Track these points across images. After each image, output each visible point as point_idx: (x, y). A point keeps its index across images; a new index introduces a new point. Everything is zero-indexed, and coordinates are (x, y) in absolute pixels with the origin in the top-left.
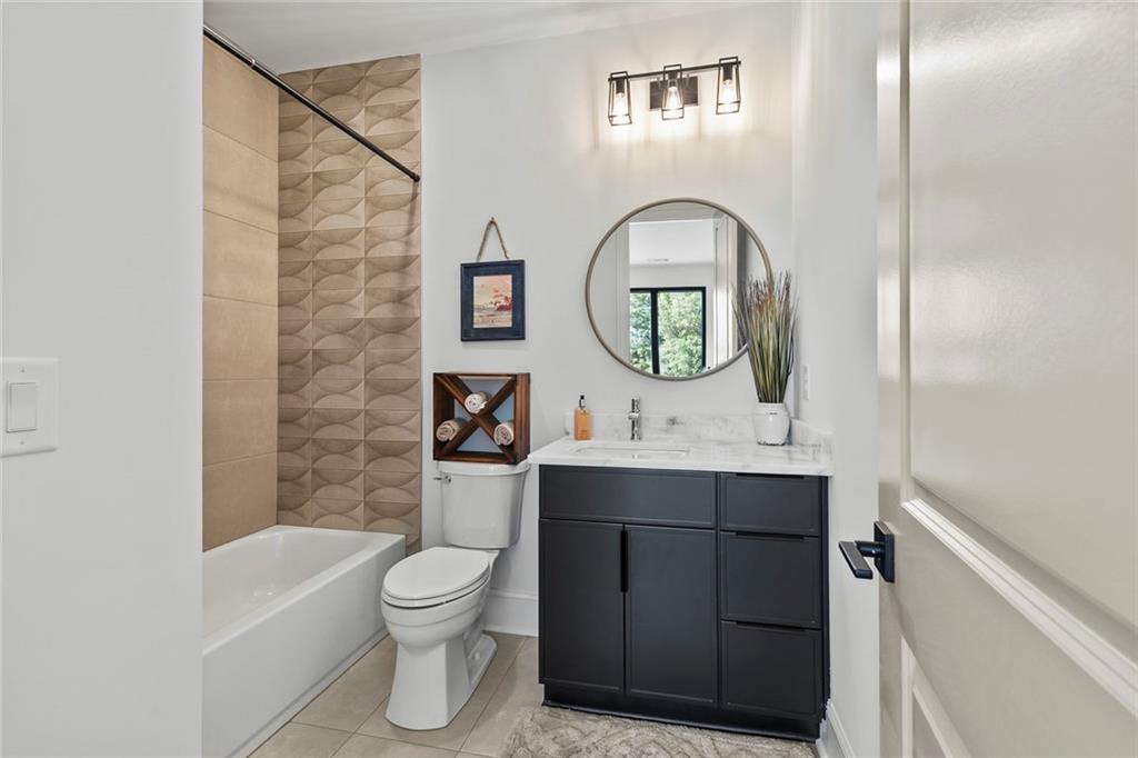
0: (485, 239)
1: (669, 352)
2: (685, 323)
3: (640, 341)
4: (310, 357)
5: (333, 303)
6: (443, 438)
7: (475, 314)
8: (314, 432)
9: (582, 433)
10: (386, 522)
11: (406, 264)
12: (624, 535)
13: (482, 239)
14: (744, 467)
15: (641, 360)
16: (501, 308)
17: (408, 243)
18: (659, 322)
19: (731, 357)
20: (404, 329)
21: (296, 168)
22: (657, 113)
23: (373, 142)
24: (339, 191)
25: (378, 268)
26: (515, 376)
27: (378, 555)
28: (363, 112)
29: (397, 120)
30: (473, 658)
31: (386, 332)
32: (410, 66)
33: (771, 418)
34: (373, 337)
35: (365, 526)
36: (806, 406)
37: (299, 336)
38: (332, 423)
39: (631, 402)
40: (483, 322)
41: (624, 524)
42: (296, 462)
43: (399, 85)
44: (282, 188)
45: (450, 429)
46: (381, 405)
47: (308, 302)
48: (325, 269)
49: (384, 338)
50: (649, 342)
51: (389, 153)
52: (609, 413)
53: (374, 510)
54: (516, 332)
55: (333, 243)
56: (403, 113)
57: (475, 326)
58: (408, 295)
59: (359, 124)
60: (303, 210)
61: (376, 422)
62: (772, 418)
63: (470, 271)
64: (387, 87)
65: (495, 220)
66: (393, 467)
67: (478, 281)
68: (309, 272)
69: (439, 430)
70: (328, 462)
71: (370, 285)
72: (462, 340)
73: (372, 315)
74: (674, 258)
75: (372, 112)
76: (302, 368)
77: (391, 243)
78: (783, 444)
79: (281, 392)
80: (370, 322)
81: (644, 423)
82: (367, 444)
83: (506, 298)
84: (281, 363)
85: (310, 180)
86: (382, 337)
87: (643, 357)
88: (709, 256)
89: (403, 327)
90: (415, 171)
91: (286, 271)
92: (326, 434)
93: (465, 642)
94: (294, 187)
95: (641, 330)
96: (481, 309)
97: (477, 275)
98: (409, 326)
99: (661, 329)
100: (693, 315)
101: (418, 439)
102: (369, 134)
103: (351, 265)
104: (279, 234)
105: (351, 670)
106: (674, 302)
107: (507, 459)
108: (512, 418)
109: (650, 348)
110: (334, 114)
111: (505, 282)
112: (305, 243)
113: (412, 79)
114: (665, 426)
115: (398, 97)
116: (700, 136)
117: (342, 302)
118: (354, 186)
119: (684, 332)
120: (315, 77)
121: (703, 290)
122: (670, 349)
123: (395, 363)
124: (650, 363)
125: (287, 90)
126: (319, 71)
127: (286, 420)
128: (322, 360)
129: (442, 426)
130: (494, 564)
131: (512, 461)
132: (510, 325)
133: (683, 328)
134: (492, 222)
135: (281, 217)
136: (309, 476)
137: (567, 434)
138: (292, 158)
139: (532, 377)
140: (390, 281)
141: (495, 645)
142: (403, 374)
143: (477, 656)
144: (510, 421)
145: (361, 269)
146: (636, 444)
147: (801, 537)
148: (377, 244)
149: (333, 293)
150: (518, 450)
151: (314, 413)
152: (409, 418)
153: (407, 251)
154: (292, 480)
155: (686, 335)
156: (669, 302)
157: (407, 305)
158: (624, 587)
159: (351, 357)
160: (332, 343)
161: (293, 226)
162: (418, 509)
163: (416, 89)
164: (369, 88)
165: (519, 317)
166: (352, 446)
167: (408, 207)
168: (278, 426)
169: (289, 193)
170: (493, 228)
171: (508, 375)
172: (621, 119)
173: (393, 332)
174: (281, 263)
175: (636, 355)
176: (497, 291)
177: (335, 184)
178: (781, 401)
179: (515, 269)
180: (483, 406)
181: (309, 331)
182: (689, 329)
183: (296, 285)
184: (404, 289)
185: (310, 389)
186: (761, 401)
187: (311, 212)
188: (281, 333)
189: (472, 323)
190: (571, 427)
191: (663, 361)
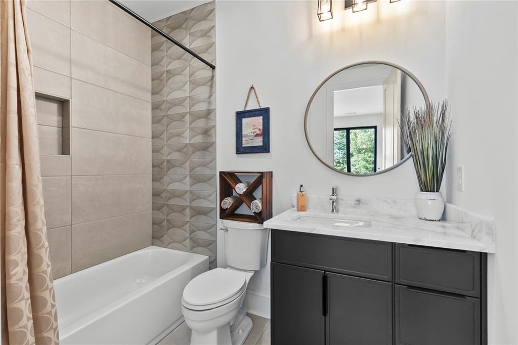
0: (248, 97)
1: (356, 161)
2: (365, 146)
3: (341, 156)
4: (165, 163)
5: (175, 136)
6: (225, 207)
7: (243, 139)
8: (167, 201)
9: (302, 208)
10: (200, 249)
11: (209, 114)
12: (325, 279)
13: (246, 98)
14: (415, 240)
15: (342, 165)
16: (257, 135)
17: (210, 103)
18: (351, 146)
19: (396, 163)
20: (208, 148)
21: (159, 69)
22: (350, 10)
23: (193, 51)
24: (177, 78)
25: (195, 117)
26: (262, 173)
27: (192, 268)
28: (188, 36)
29: (204, 37)
30: (238, 332)
31: (199, 150)
32: (210, 7)
33: (430, 202)
34: (194, 152)
35: (191, 250)
36: (457, 195)
37: (161, 153)
38: (175, 196)
39: (332, 189)
40: (247, 143)
41: (325, 271)
42: (160, 216)
43: (205, 19)
44: (153, 80)
45: (228, 202)
46: (197, 188)
47: (164, 136)
48: (172, 119)
49: (198, 153)
50: (345, 156)
51: (200, 56)
52: (318, 195)
53: (194, 242)
54: (265, 148)
55: (175, 106)
56: (207, 33)
57: (243, 146)
58: (210, 131)
59: (186, 43)
60: (162, 90)
61: (195, 197)
62: (432, 202)
63: (240, 115)
64: (199, 21)
65: (254, 86)
66: (202, 221)
67: (245, 121)
68: (165, 121)
69: (222, 203)
70: (173, 216)
71: (192, 126)
72: (236, 153)
73: (193, 141)
74: (360, 111)
75: (193, 35)
76: (162, 168)
77: (201, 103)
78: (439, 220)
79: (153, 181)
80: (192, 145)
81: (340, 202)
82: (192, 208)
83: (260, 130)
84: (153, 166)
85: (165, 75)
86: (198, 152)
87: (343, 164)
88: (379, 108)
89: (207, 147)
90: (213, 64)
91: (155, 121)
92: (172, 202)
93: (231, 327)
94: (158, 79)
95: (341, 150)
96: (247, 136)
97: (244, 117)
98: (210, 147)
99: (351, 150)
100: (369, 143)
101: (215, 207)
102: (191, 47)
103: (183, 116)
104: (152, 103)
105: (175, 330)
106: (359, 137)
107: (258, 221)
108: (261, 197)
109: (346, 159)
110: (176, 39)
111: (259, 120)
112: (163, 107)
113: (212, 14)
114: (354, 205)
115: (204, 25)
116: (378, 20)
117: (179, 135)
118: (184, 75)
119: (364, 151)
120: (167, 22)
121: (375, 127)
122: (356, 159)
123: (204, 166)
124: (346, 166)
125: (156, 30)
126: (168, 18)
127: (156, 194)
128: (171, 164)
129: (224, 201)
130: (249, 281)
131: (261, 222)
132: (262, 144)
133: (363, 149)
134: (252, 88)
135: (153, 94)
136: (165, 222)
137: (293, 207)
138: (157, 65)
139: (273, 174)
140: (201, 123)
141: (252, 324)
142: (207, 172)
143: (241, 332)
144: (260, 199)
145: (188, 118)
146: (335, 215)
147: (463, 296)
148: (195, 104)
149: (175, 131)
150: (264, 215)
151: (167, 191)
152: (210, 195)
153: (209, 107)
154: (158, 224)
155: (365, 152)
156: (356, 137)
157: (209, 135)
158: (325, 312)
159: (184, 163)
160: (175, 156)
161: (158, 98)
162: (215, 243)
163: (213, 20)
164: (191, 22)
165: (266, 140)
166: (183, 209)
167: (209, 84)
168: (152, 198)
169: (156, 82)
170: (253, 90)
171: (259, 173)
172: (326, 15)
173: (203, 150)
174: (153, 117)
175: (339, 162)
176: (254, 126)
177: (176, 75)
178: (438, 191)
179: (264, 113)
180: (245, 190)
181: (165, 150)
182: (366, 149)
183: (160, 128)
184: (208, 127)
185: (166, 179)
186: (422, 190)
187: (165, 90)
188: (153, 151)
189: (242, 144)
190: (295, 203)
191: (353, 165)
